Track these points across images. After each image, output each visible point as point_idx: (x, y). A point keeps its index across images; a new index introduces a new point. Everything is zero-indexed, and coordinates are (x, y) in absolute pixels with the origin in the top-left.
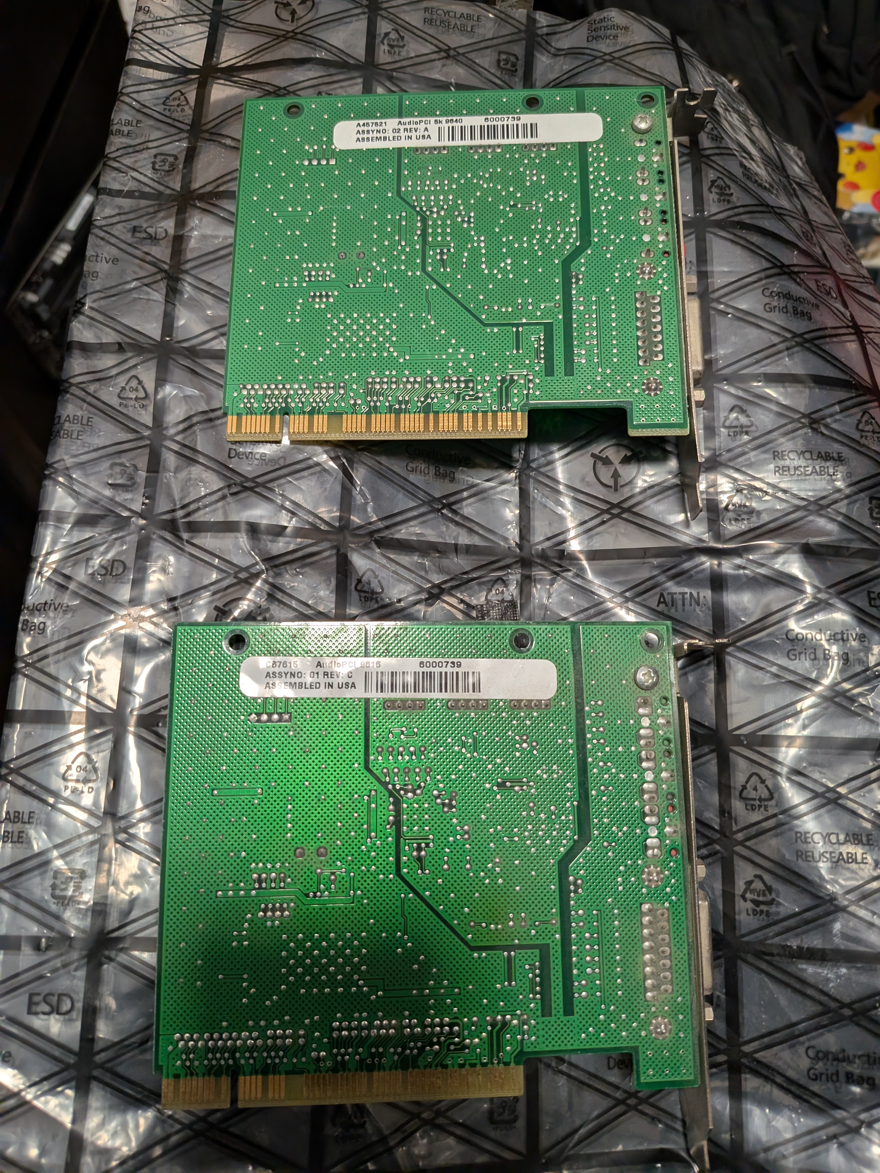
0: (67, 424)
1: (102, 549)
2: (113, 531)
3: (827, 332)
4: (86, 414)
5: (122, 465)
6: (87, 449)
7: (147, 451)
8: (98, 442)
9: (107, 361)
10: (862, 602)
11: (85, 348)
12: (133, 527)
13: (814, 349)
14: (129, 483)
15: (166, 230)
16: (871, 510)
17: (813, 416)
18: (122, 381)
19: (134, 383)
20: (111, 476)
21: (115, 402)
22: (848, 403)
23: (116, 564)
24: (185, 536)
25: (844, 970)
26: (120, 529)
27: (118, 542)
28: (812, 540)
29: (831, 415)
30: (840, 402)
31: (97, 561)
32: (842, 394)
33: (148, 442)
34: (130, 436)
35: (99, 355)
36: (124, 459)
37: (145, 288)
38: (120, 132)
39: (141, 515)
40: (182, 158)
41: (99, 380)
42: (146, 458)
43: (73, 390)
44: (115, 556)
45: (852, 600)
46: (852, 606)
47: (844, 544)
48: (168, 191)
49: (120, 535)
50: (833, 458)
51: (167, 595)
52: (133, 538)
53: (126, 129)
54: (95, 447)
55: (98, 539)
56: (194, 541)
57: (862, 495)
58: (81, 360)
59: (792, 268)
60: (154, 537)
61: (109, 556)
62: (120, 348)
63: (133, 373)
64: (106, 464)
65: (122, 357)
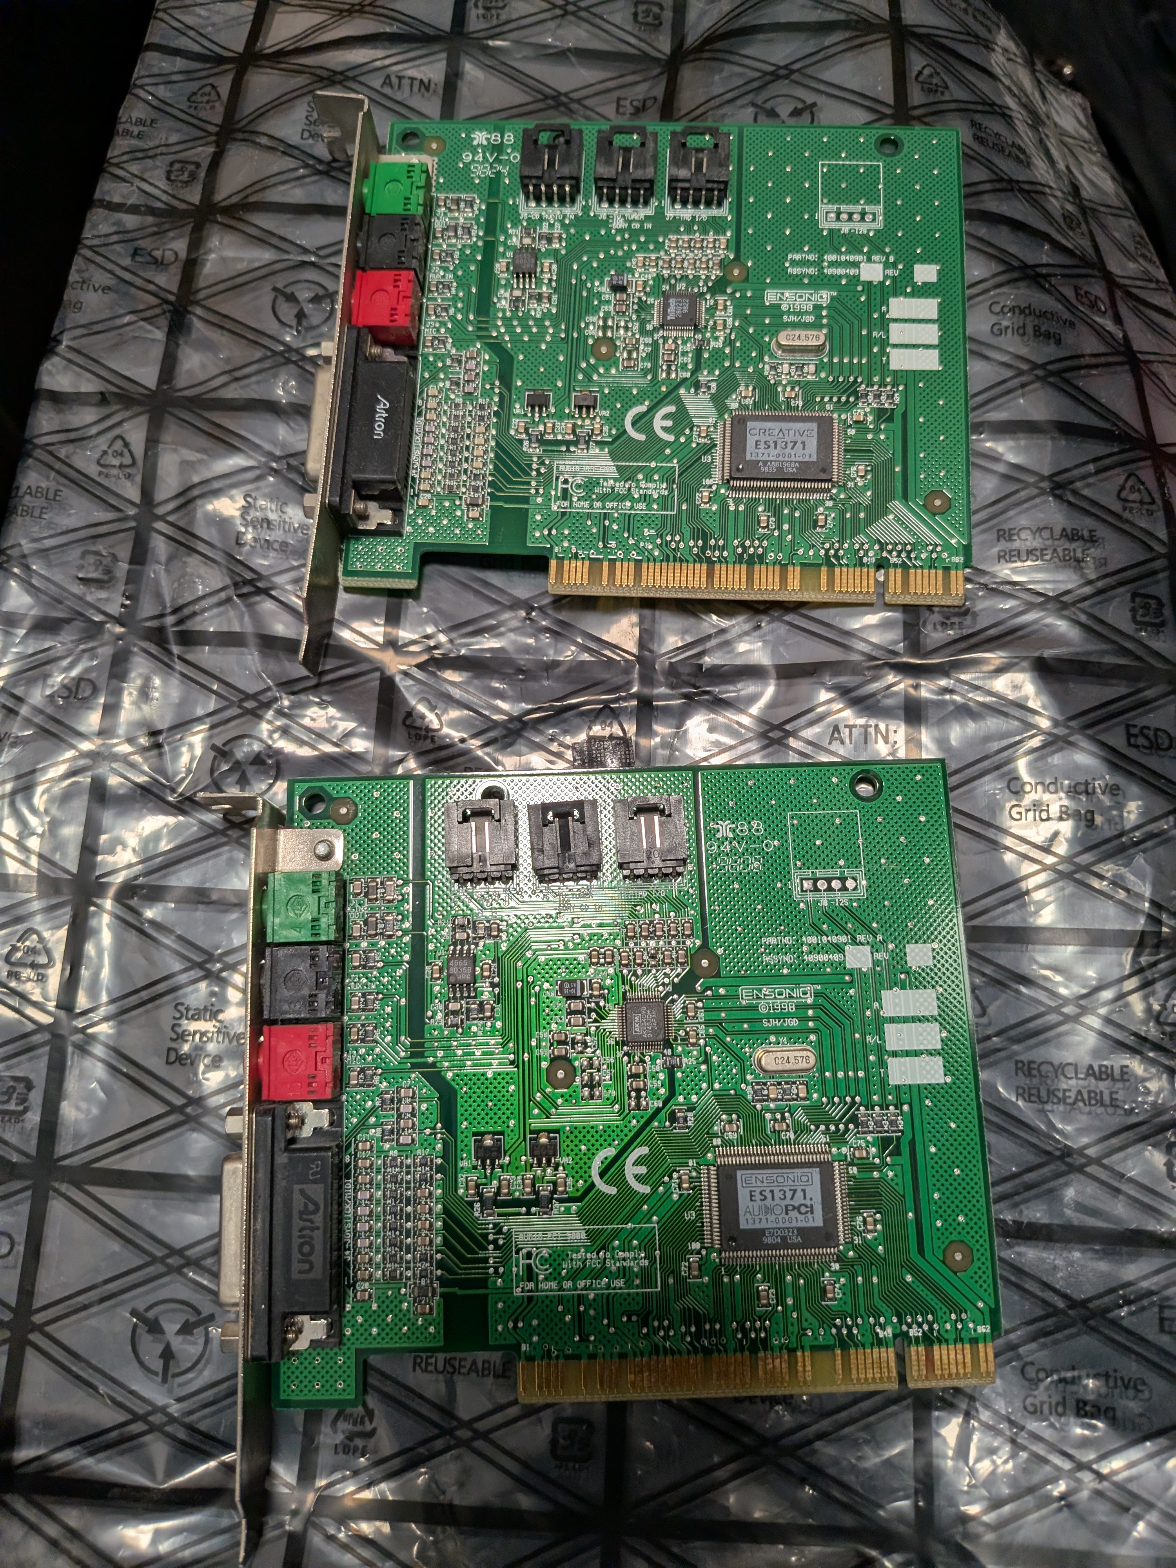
0: (28, 497)
1: (65, 663)
2: (81, 641)
3: (1082, 361)
4: (53, 485)
5: (97, 553)
6: (52, 532)
7: (131, 535)
8: (67, 521)
9: (87, 416)
10: (1117, 739)
11: (57, 399)
12: (106, 637)
13: (1062, 385)
14: (106, 578)
15: (176, 254)
16: (1133, 610)
17: (1056, 479)
18: (102, 443)
19: (119, 445)
20: (81, 568)
21: (92, 470)
22: (1107, 462)
23: (82, 684)
24: (176, 649)
25: (1077, 1255)
26: (91, 637)
27: (86, 655)
28: (1048, 653)
29: (1084, 477)
30: (1095, 460)
31: (58, 679)
32: (1100, 449)
33: (133, 524)
34: (110, 515)
35: (75, 409)
36: (100, 547)
37: (142, 323)
38: (127, 133)
39: (119, 621)
40: (205, 164)
41: (72, 441)
42: (130, 544)
43: (38, 453)
44: (83, 673)
45: (1102, 737)
46: (1103, 745)
47: (1093, 659)
48: (183, 206)
49: (90, 645)
50: (1082, 538)
51: (149, 727)
52: (106, 651)
53: (136, 130)
54: (64, 528)
55: (60, 649)
56: (188, 657)
57: (1122, 590)
58: (52, 415)
59: (1039, 270)
60: (135, 649)
61: (74, 673)
62: (103, 399)
63: (117, 431)
64: (75, 553)
65: (106, 411)
